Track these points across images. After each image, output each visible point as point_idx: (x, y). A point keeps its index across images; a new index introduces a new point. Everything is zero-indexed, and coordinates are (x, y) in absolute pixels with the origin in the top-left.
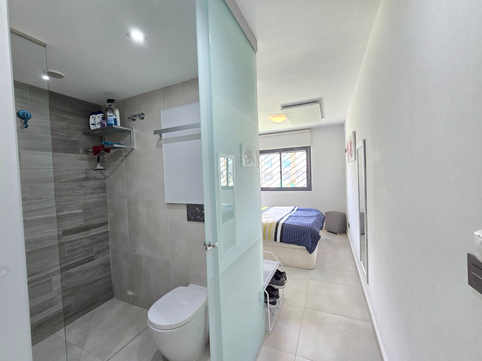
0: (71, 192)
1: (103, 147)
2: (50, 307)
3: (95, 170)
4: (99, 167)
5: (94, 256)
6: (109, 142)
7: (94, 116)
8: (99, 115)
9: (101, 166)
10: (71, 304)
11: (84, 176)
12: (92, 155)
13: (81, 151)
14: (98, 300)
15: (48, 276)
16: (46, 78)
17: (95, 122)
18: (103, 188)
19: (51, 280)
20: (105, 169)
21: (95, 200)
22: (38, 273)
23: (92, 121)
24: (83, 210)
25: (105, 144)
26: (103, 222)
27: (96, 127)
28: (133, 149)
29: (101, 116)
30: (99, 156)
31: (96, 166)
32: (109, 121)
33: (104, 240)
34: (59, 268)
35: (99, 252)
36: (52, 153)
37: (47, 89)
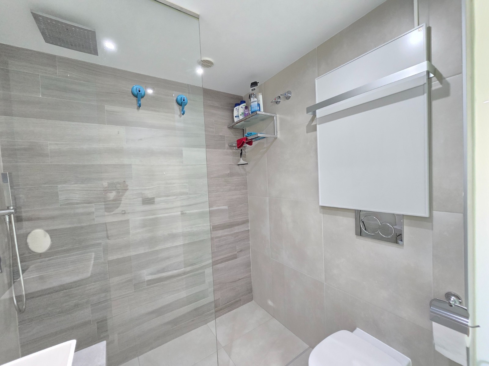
0: (219, 188)
1: (247, 139)
2: (204, 298)
3: (238, 165)
4: (242, 162)
5: (236, 254)
6: (252, 133)
7: (237, 107)
8: (241, 105)
9: (244, 161)
10: (219, 299)
11: (229, 172)
12: (236, 150)
13: (227, 146)
14: (240, 300)
15: (202, 268)
16: (200, 71)
17: (238, 114)
18: (245, 185)
19: (204, 272)
20: (247, 164)
21: (238, 196)
22: (195, 264)
23: (235, 114)
24: (228, 207)
25: (248, 136)
26: (244, 219)
27: (239, 118)
28: (276, 138)
29: (243, 106)
30: (241, 150)
31: (239, 160)
32: (253, 108)
33: (245, 238)
34: (210, 261)
35: (241, 251)
36: (205, 149)
37: (201, 86)
